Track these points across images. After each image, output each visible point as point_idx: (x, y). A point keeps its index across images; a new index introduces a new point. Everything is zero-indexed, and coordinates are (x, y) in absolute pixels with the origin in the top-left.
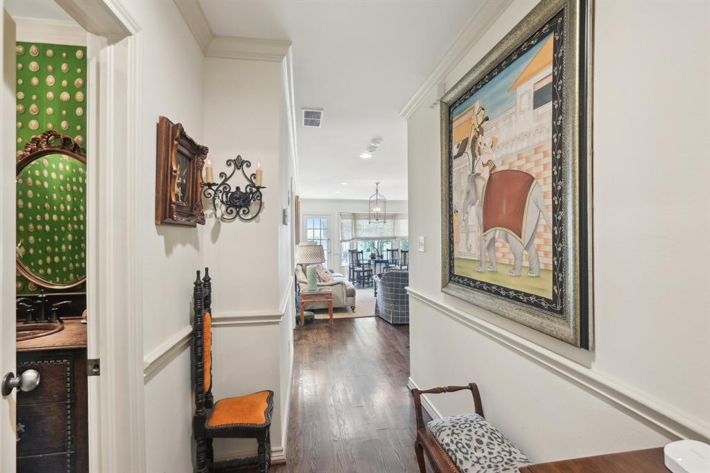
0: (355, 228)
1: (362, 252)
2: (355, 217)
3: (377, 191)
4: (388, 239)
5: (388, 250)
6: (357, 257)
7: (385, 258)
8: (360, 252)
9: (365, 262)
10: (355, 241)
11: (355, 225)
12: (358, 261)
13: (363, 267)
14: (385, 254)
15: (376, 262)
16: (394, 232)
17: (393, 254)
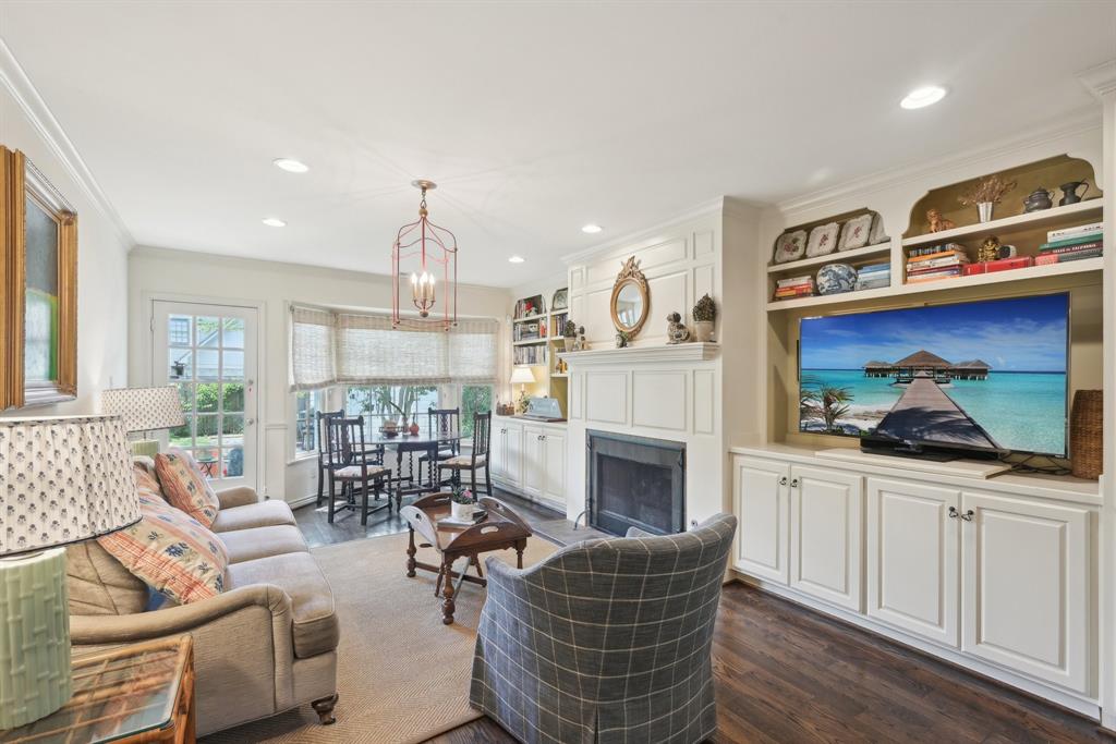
0: (338, 350)
1: (360, 421)
2: (336, 319)
3: (424, 212)
4: (429, 384)
5: (431, 412)
6: (345, 433)
7: (423, 438)
8: (353, 423)
9: (368, 448)
10: (339, 388)
11: (339, 344)
12: (346, 446)
13: (364, 465)
14: (423, 422)
15: (402, 448)
16: (446, 365)
17: (444, 420)
